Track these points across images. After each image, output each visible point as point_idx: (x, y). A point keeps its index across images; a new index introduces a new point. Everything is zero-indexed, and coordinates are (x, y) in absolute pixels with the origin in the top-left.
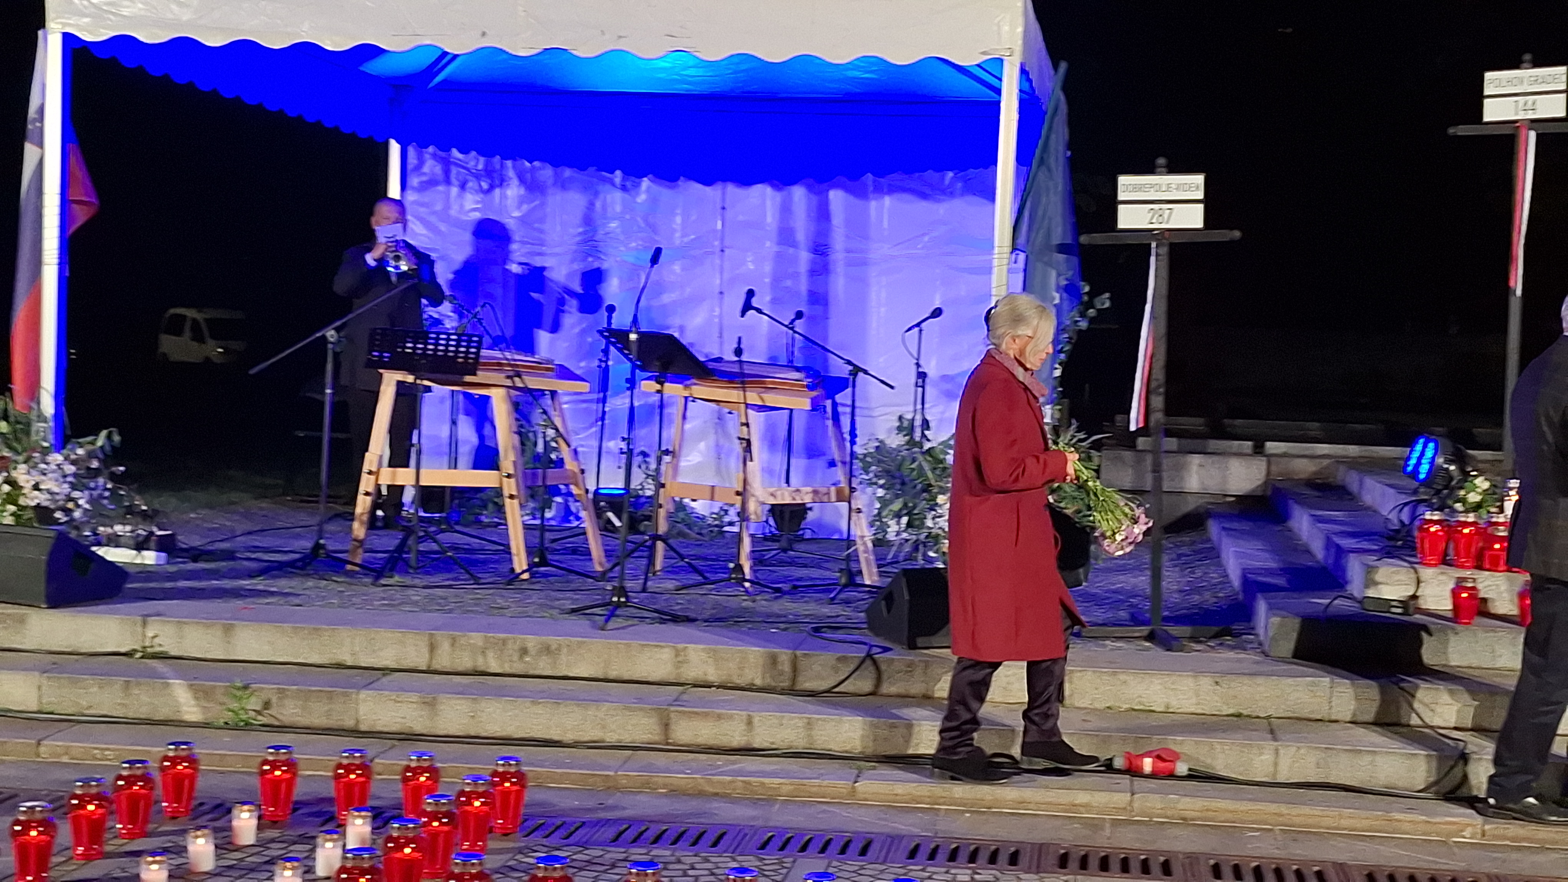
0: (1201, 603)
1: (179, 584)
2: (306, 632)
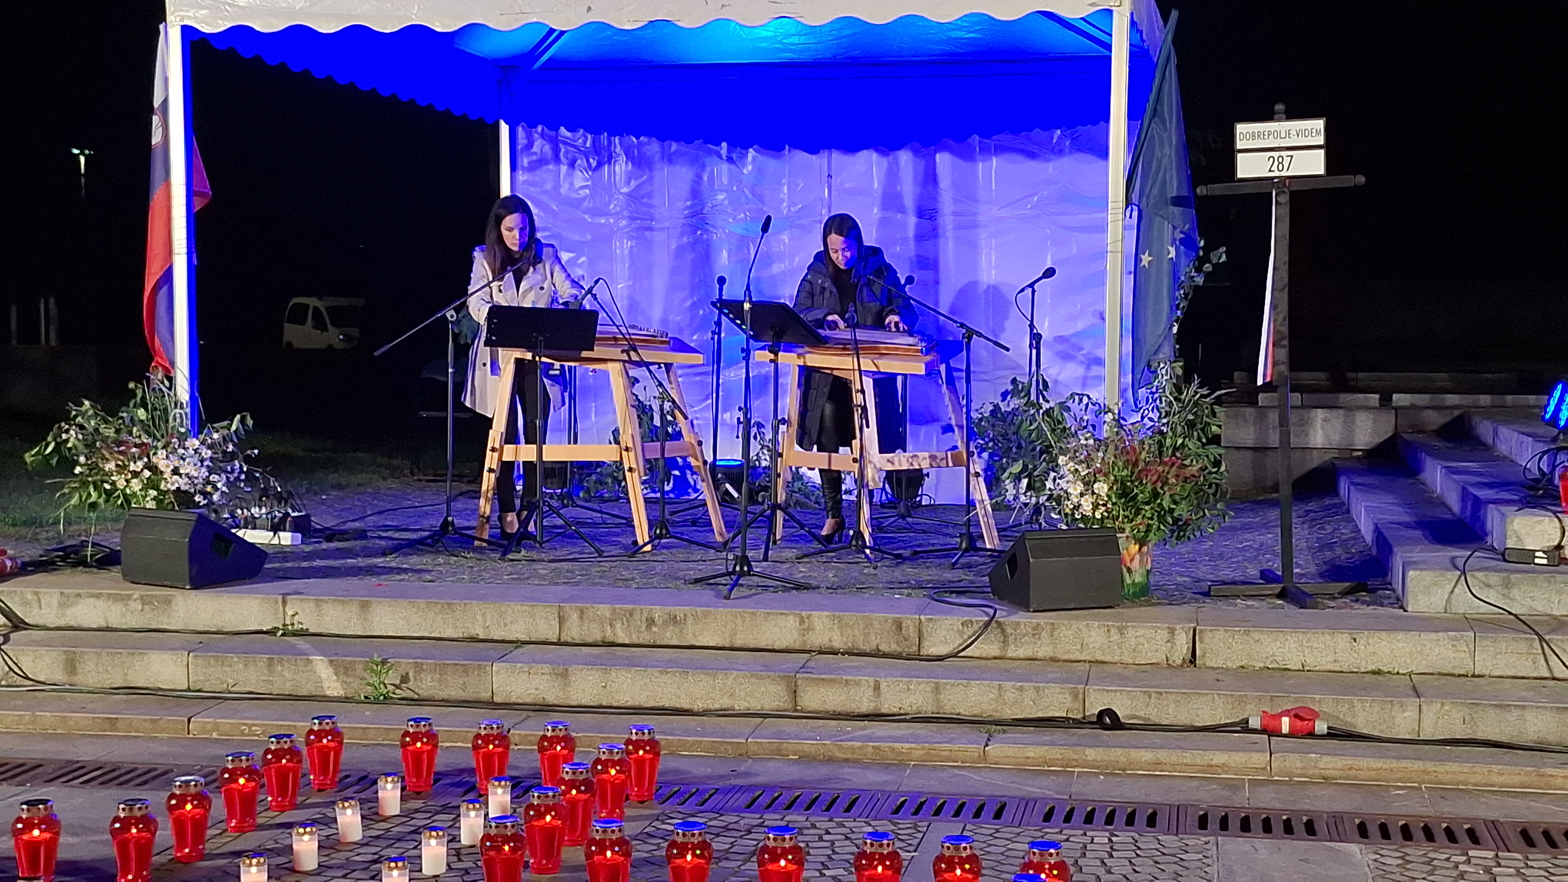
0: (1334, 559)
1: (315, 563)
2: (439, 607)
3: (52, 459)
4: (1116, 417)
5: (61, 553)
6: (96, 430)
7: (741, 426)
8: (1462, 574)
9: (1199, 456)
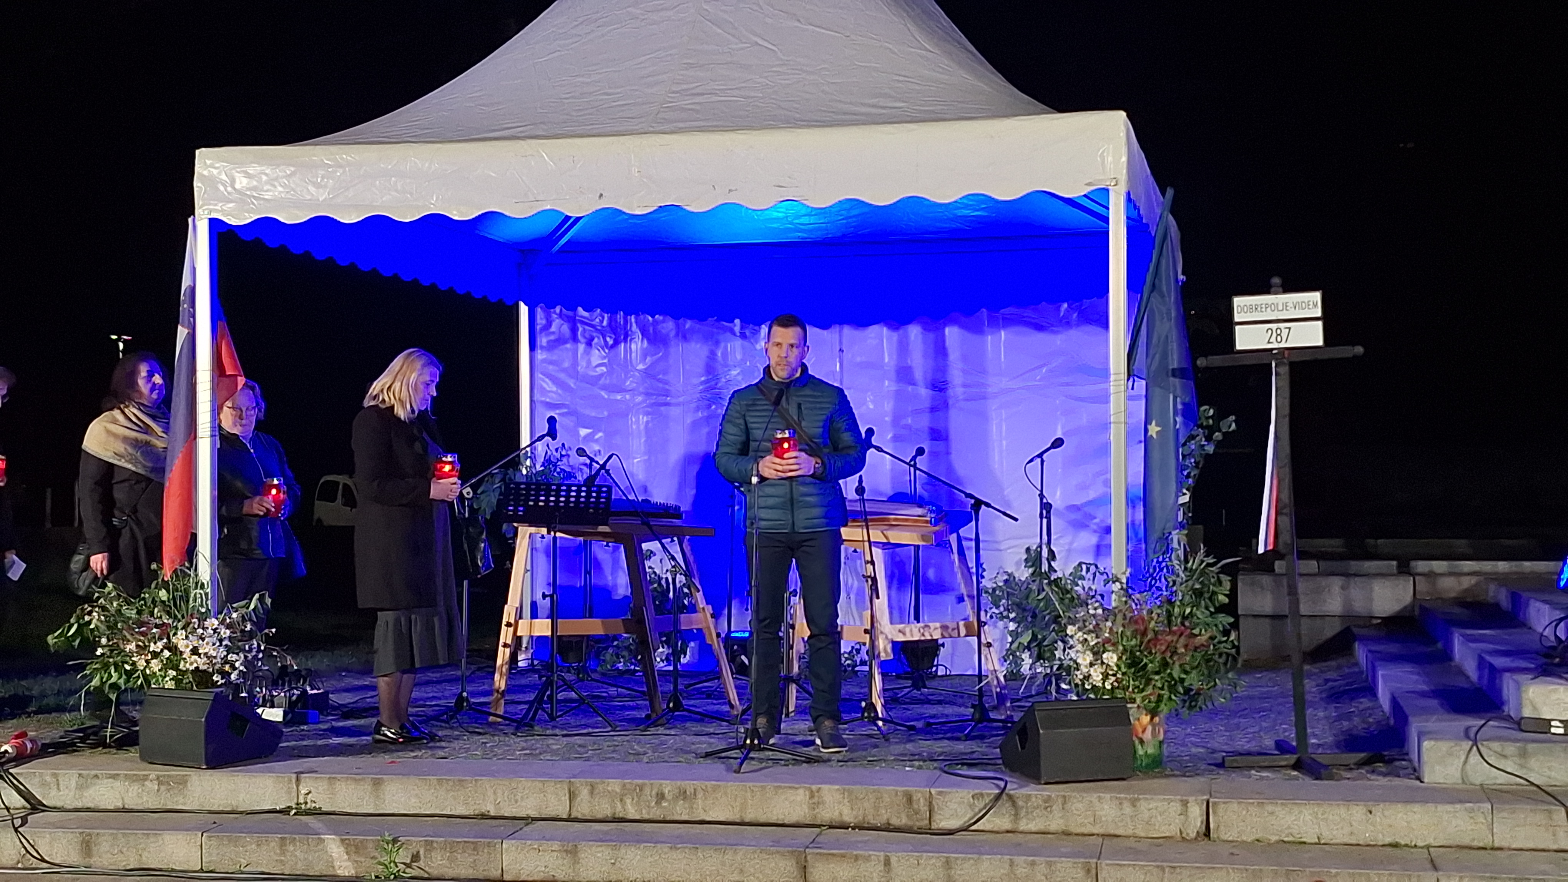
0: (1351, 728)
1: (331, 741)
2: (451, 783)
3: (74, 641)
4: (1125, 586)
5: (81, 735)
6: (119, 611)
8: (1475, 743)
9: (1208, 625)
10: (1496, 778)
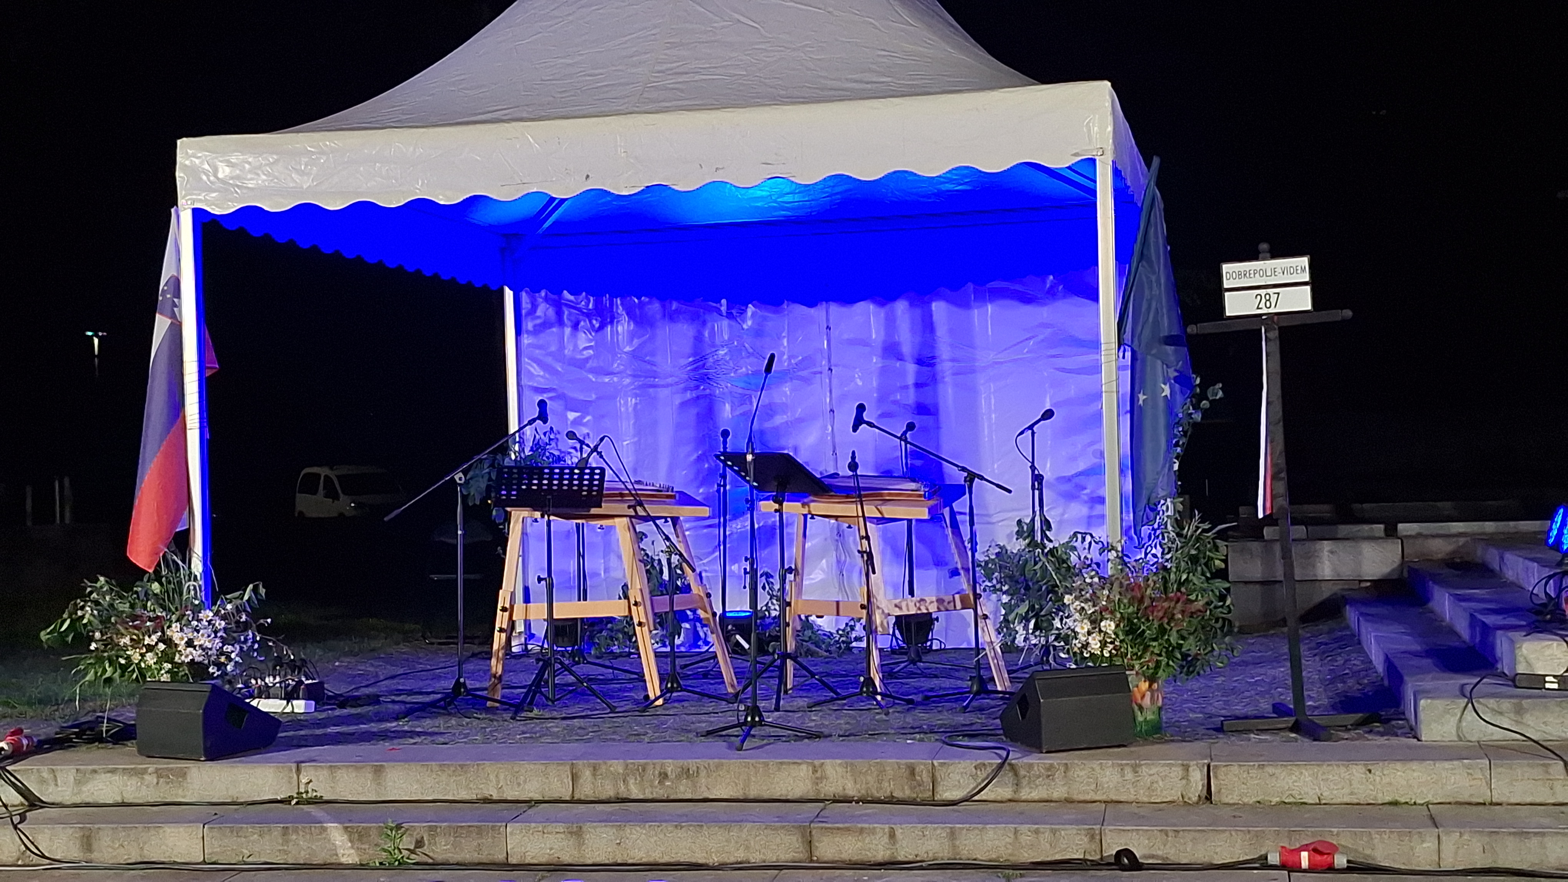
0: (1346, 690)
1: (329, 730)
2: (452, 769)
3: (67, 636)
4: (1120, 554)
5: (77, 730)
6: (111, 605)
7: (748, 576)
8: (1470, 700)
9: (1204, 590)
10: (1492, 734)
